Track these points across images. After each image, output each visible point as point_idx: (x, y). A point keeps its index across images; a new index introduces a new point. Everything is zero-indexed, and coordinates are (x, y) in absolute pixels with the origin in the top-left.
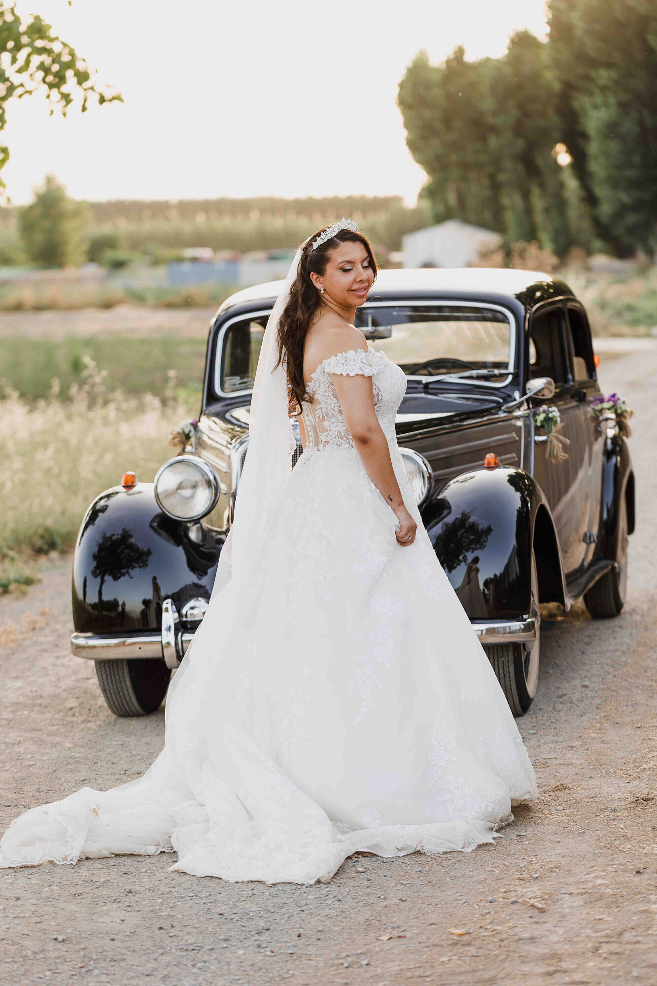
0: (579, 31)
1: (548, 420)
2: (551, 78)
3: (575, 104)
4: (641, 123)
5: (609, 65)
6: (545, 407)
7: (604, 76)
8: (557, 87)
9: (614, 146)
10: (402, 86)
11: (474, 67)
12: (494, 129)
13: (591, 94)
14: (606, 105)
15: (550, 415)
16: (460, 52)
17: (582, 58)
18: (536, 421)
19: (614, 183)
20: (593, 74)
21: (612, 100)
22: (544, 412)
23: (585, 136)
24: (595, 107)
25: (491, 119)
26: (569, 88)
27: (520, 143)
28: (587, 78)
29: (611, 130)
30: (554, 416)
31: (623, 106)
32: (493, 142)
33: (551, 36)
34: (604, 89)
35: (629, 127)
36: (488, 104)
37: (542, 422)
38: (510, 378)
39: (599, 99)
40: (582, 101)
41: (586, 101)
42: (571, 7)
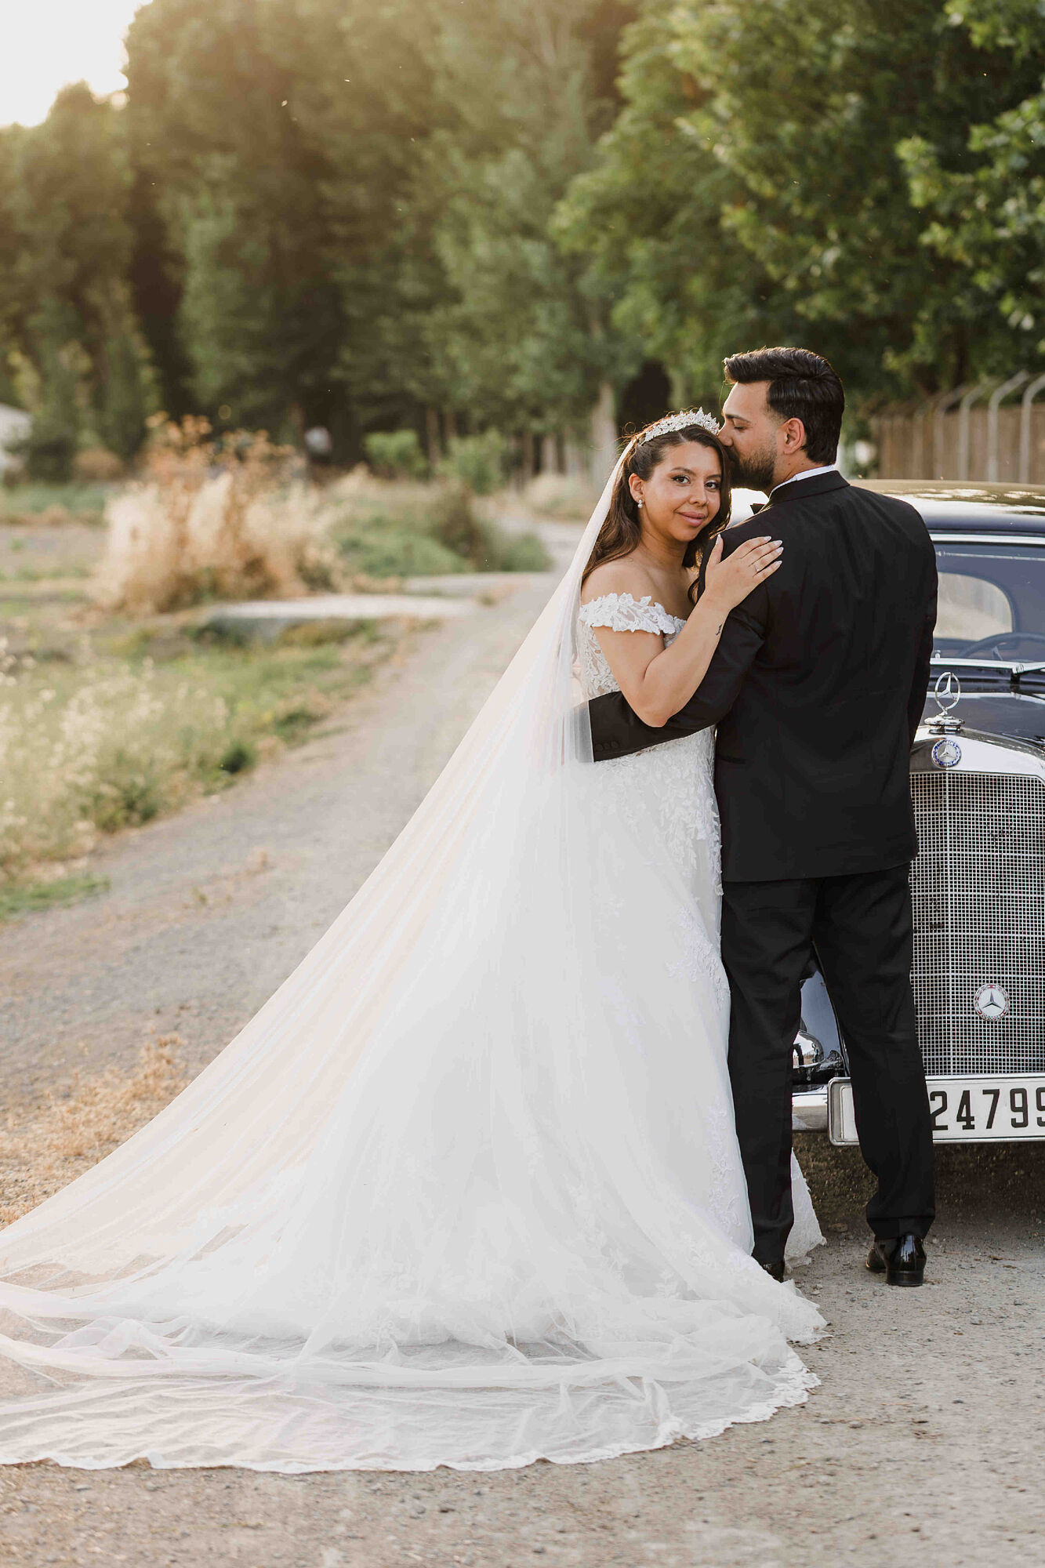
0: (177, 90)
2: (119, 162)
3: (164, 206)
4: (273, 242)
5: (225, 148)
7: (218, 165)
8: (129, 177)
9: (231, 280)
12: (25, 241)
13: (193, 193)
14: (219, 213)
17: (179, 133)
19: (228, 340)
20: (198, 160)
21: (229, 205)
23: (179, 260)
24: (200, 215)
25: (22, 226)
26: (145, 179)
27: (70, 267)
28: (185, 164)
29: (225, 254)
31: (245, 215)
32: (26, 263)
34: (214, 186)
35: (254, 249)
36: (20, 201)
39: (205, 201)
40: (171, 203)
41: (185, 203)
42: (167, 49)
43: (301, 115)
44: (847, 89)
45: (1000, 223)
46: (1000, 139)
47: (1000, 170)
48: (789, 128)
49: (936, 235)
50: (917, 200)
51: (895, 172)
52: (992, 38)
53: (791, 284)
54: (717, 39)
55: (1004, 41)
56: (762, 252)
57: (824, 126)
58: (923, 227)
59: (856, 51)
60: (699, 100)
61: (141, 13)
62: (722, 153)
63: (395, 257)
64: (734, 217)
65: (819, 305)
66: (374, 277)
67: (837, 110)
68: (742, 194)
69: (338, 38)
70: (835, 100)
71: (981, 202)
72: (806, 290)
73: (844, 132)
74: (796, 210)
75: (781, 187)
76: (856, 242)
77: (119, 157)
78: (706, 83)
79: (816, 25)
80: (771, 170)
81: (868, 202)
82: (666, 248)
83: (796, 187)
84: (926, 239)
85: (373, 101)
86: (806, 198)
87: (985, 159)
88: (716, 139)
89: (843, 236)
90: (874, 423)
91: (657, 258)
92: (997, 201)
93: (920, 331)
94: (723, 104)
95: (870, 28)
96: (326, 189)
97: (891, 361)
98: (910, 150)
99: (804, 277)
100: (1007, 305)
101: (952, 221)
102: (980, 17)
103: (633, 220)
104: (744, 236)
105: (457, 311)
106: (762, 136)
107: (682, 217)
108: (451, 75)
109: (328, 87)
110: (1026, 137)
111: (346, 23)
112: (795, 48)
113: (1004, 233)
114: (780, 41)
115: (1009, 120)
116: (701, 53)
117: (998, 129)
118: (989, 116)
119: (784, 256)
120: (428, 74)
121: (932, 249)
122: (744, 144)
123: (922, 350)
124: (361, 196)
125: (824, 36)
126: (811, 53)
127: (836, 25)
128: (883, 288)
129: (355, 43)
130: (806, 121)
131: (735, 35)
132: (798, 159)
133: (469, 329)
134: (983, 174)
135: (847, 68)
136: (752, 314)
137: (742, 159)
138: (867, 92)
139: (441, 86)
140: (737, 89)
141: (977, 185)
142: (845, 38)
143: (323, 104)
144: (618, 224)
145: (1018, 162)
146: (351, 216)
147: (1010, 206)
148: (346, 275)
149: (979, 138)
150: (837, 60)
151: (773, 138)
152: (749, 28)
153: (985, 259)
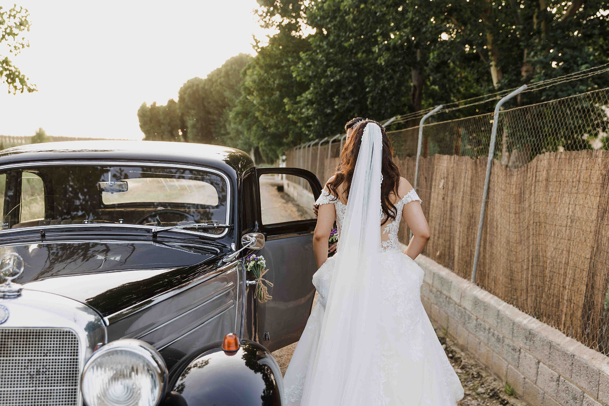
0: (186, 100)
1: (257, 266)
2: (179, 112)
4: (202, 125)
5: (194, 109)
6: (254, 256)
7: (193, 112)
8: (180, 114)
9: (195, 130)
10: (139, 110)
11: (158, 107)
12: (163, 124)
13: (189, 116)
14: (193, 119)
15: (259, 263)
16: (155, 103)
17: (187, 107)
18: (247, 267)
20: (190, 111)
21: (195, 118)
22: (254, 259)
23: (187, 127)
24: (190, 120)
25: (162, 121)
26: (183, 115)
27: (170, 128)
28: (188, 112)
29: (194, 126)
30: (261, 263)
31: (197, 120)
32: (162, 127)
33: (179, 101)
34: (192, 116)
35: (199, 126)
36: (161, 117)
37: (251, 268)
38: (227, 229)
39: (191, 118)
40: (186, 118)
41: (188, 118)
42: (185, 94)
43: (206, 104)
44: (277, 91)
45: (302, 114)
46: (302, 99)
47: (302, 104)
48: (266, 98)
49: (290, 116)
50: (287, 110)
51: (284, 105)
52: (301, 79)
53: (267, 126)
54: (254, 82)
55: (303, 80)
56: (263, 120)
57: (273, 97)
58: (288, 114)
59: (278, 84)
60: (250, 93)
61: (181, 88)
62: (255, 102)
63: (221, 127)
64: (257, 114)
65: (272, 130)
66: (217, 130)
67: (275, 94)
68: (259, 110)
69: (211, 92)
70: (274, 93)
71: (299, 110)
72: (270, 127)
73: (276, 98)
74: (268, 112)
75: (265, 108)
76: (279, 119)
77: (178, 111)
78: (252, 89)
79: (272, 80)
80: (263, 105)
81: (281, 111)
82: (247, 120)
83: (268, 109)
84: (289, 117)
85: (216, 102)
86: (270, 110)
87: (300, 102)
88: (254, 100)
89: (277, 118)
90: (286, 153)
91: (246, 122)
92: (301, 110)
93: (290, 135)
94: (255, 94)
95: (282, 80)
96: (209, 116)
97: (285, 140)
98: (285, 100)
99: (270, 125)
100: (303, 129)
101: (293, 114)
102: (299, 75)
103: (243, 116)
104: (259, 118)
105: (230, 136)
106: (262, 99)
107: (250, 115)
108: (228, 98)
109: (210, 100)
110: (307, 98)
111: (212, 90)
112: (268, 83)
113: (303, 116)
114: (265, 82)
115: (304, 95)
116: (251, 83)
117: (302, 97)
118: (300, 94)
119: (266, 121)
120: (225, 98)
121: (289, 119)
122: (259, 100)
123: (290, 138)
124: (215, 117)
125: (274, 82)
126: (271, 85)
127: (275, 80)
128: (283, 127)
129: (214, 93)
130: (270, 97)
131: (257, 81)
132: (268, 103)
133: (231, 139)
134: (299, 105)
135: (277, 87)
136: (262, 132)
137: (258, 103)
138: (281, 91)
139: (226, 100)
140: (257, 91)
141: (298, 107)
142: (277, 82)
143: (209, 103)
144: (240, 116)
145: (305, 103)
146: (214, 121)
147: (304, 110)
148: (213, 130)
149: (298, 98)
150: (276, 85)
151: (264, 100)
152: (260, 80)
153: (299, 121)
